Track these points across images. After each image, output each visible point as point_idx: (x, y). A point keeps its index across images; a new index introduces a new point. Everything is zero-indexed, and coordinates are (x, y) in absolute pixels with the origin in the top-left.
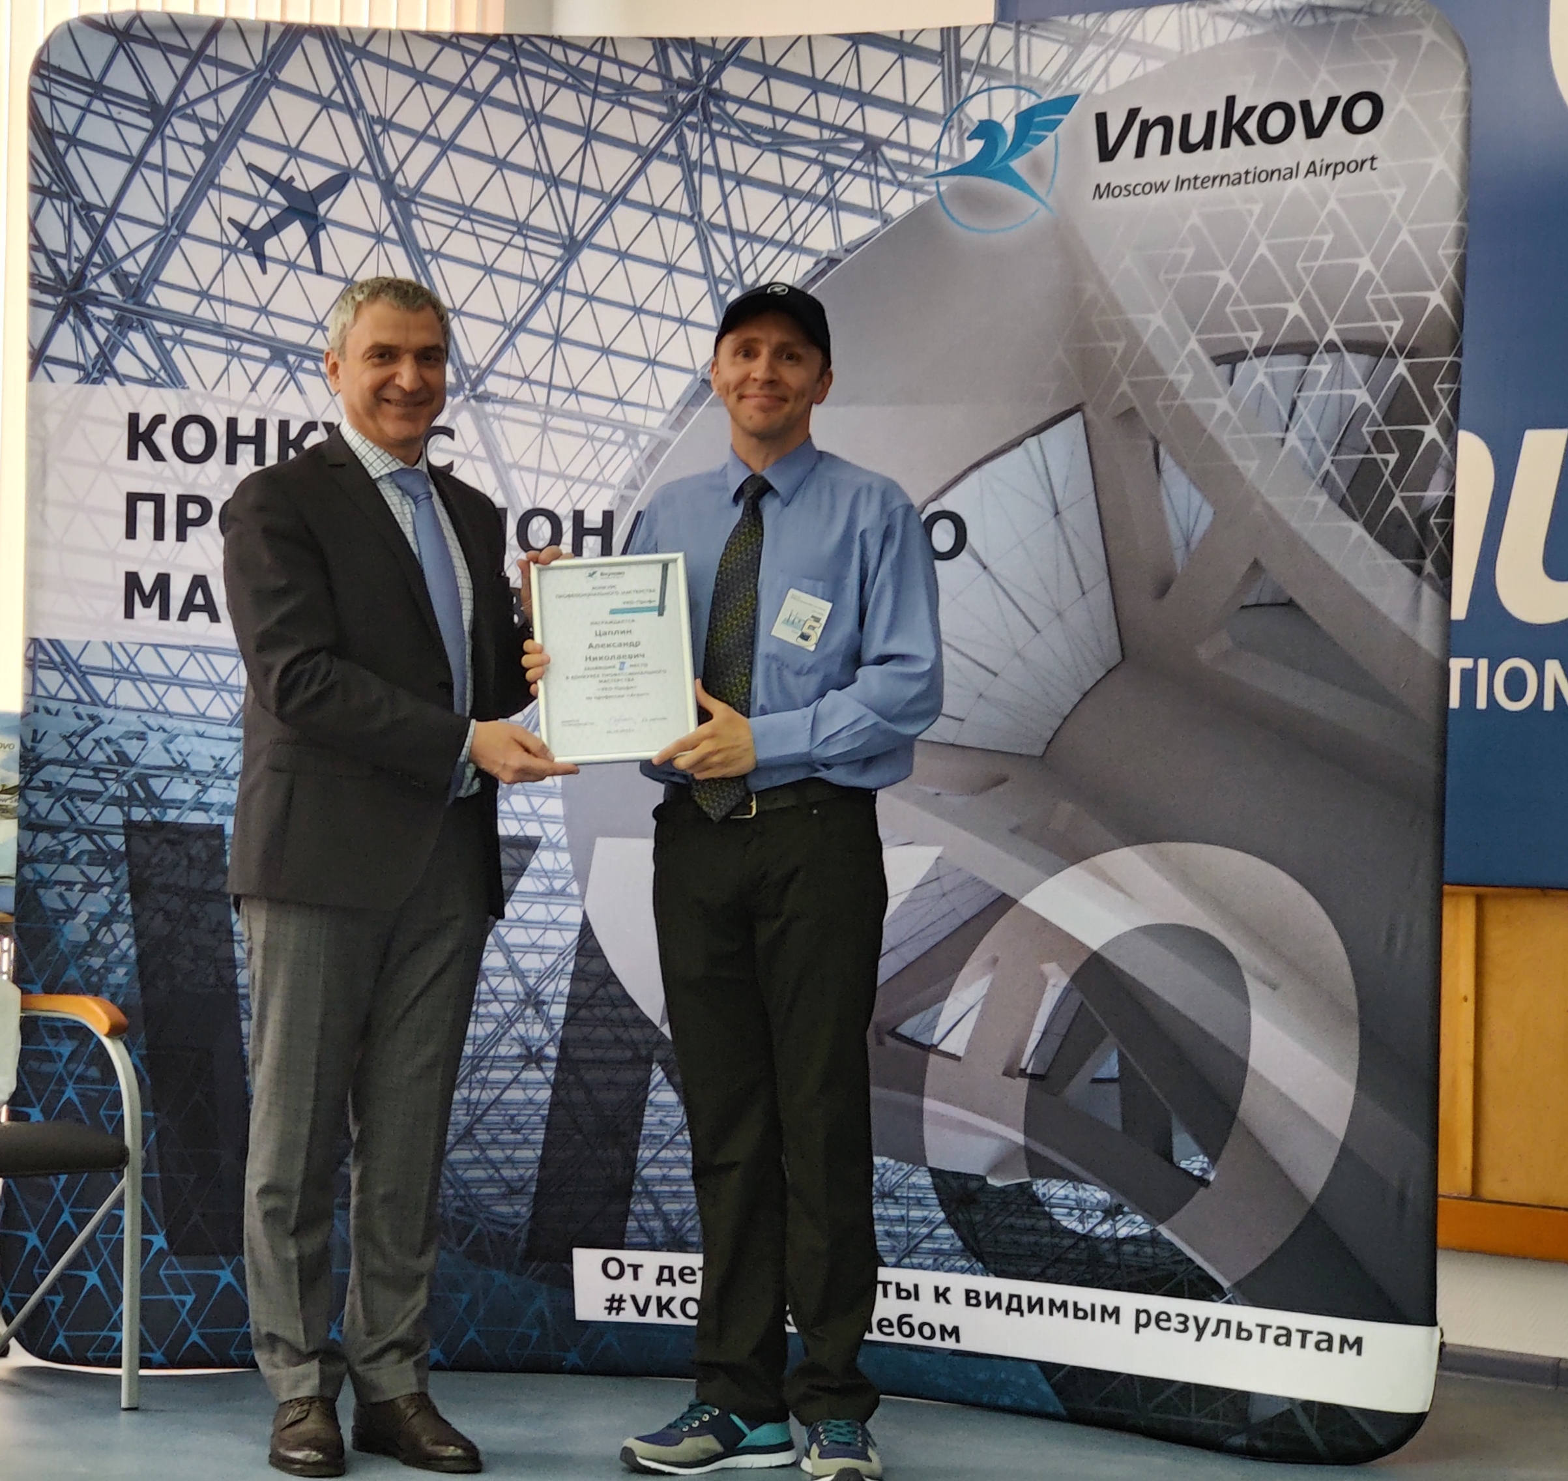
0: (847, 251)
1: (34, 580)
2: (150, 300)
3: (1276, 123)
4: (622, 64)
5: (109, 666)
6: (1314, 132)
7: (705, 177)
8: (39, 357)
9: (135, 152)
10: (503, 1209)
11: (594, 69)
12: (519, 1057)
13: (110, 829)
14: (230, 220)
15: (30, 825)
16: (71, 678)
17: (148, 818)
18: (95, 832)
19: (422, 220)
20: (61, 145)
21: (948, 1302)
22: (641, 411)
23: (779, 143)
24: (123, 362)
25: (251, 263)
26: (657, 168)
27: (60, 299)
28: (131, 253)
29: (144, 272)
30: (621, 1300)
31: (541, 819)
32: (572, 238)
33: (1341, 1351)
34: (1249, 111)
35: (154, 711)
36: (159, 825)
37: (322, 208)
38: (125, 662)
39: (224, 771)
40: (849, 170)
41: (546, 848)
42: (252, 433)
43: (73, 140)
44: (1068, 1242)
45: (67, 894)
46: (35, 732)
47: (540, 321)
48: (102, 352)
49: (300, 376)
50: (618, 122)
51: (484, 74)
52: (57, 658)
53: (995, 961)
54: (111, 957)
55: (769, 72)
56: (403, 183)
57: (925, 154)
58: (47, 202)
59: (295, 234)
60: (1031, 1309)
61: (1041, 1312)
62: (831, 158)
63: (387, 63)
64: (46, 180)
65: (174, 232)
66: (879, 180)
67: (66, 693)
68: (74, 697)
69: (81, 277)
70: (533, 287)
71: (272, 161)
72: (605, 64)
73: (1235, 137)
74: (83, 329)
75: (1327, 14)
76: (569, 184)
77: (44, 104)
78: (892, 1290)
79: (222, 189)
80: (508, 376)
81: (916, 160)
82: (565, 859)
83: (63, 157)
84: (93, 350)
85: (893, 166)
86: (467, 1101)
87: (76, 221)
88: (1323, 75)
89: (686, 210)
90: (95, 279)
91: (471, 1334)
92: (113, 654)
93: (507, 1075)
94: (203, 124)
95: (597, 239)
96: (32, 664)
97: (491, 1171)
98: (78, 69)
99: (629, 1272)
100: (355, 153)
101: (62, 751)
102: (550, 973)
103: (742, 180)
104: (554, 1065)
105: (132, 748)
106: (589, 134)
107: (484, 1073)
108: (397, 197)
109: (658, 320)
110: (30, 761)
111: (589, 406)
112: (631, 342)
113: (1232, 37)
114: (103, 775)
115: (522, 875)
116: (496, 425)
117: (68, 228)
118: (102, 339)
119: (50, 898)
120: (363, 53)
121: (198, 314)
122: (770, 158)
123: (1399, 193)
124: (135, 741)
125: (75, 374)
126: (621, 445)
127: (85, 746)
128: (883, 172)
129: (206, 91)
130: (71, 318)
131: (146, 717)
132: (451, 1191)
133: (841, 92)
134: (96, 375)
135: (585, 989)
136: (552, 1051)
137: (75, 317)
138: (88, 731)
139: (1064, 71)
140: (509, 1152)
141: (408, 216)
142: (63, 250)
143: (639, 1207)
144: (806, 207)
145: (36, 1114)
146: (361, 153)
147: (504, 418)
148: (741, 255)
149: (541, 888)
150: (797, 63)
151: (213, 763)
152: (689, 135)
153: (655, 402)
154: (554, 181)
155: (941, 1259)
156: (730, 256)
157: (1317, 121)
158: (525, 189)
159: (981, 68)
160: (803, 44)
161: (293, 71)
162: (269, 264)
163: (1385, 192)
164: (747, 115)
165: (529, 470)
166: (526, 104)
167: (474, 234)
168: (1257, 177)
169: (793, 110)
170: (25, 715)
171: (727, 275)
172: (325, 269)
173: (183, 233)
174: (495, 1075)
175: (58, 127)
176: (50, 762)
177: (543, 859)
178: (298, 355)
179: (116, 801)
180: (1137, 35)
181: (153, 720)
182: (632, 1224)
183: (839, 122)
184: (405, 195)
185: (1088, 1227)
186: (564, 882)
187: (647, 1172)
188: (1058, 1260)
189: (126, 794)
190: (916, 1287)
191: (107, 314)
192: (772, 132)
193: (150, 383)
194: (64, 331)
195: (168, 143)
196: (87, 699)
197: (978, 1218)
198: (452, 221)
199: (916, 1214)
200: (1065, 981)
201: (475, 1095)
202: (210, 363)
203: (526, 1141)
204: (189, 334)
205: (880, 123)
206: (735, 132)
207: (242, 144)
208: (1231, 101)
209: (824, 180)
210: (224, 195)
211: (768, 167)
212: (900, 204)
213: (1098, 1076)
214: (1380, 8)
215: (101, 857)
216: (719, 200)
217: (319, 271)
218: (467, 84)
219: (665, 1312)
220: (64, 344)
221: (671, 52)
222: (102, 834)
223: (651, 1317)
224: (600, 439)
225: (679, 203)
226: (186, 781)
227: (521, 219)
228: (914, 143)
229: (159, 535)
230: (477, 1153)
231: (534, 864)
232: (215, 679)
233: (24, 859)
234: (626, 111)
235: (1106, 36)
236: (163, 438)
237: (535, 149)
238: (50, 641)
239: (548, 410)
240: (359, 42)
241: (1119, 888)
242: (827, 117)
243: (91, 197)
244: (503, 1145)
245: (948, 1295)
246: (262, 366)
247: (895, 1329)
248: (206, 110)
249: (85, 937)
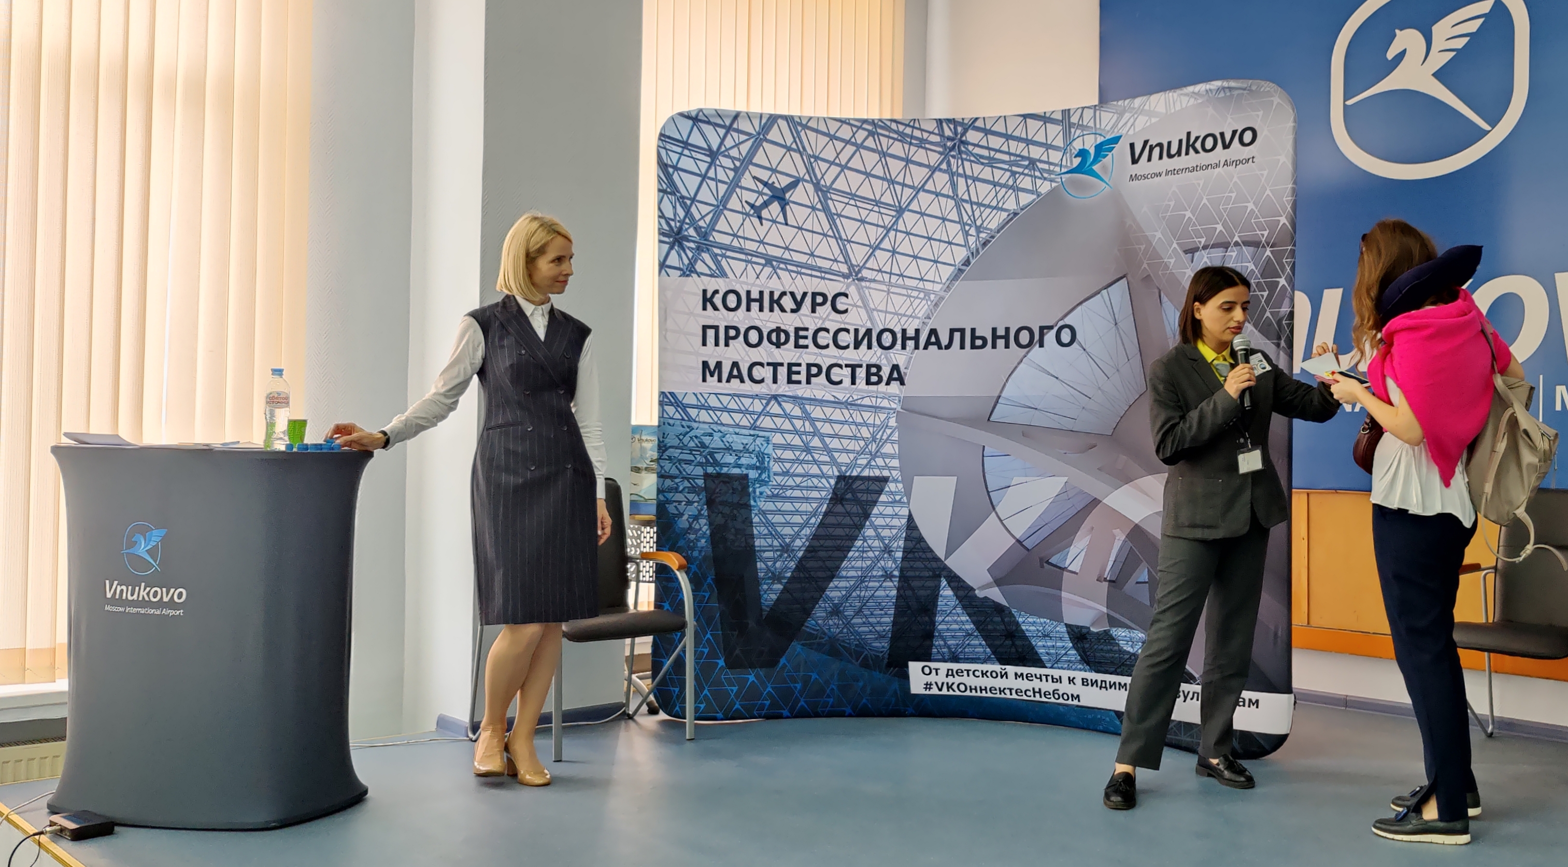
0: (1022, 209)
1: (662, 366)
2: (711, 239)
3: (1209, 143)
4: (922, 130)
5: (696, 403)
6: (1226, 146)
7: (959, 179)
8: (663, 265)
9: (703, 172)
10: (878, 644)
11: (910, 133)
12: (882, 576)
13: (697, 477)
14: (746, 202)
15: (662, 476)
16: (679, 409)
17: (715, 472)
18: (691, 478)
19: (832, 200)
20: (671, 170)
21: (1074, 684)
22: (931, 284)
23: (991, 162)
24: (700, 267)
25: (756, 221)
26: (937, 174)
27: (671, 239)
28: (703, 218)
29: (708, 226)
30: (931, 684)
31: (890, 469)
32: (900, 207)
33: (1249, 706)
34: (1197, 138)
35: (716, 423)
36: (719, 475)
37: (787, 196)
38: (703, 401)
39: (748, 450)
40: (1022, 173)
41: (892, 482)
42: (758, 297)
43: (676, 168)
44: (1128, 656)
45: (678, 506)
46: (664, 434)
47: (886, 244)
48: (690, 263)
49: (778, 271)
50: (920, 155)
51: (861, 136)
52: (673, 401)
53: (1092, 528)
54: (698, 535)
55: (987, 132)
56: (824, 184)
57: (1056, 165)
58: (665, 196)
59: (775, 207)
60: (1111, 687)
61: (1115, 688)
62: (1014, 169)
63: (817, 131)
64: (665, 186)
65: (721, 207)
66: (1036, 177)
67: (677, 416)
68: (680, 418)
69: (680, 229)
70: (883, 229)
71: (764, 175)
72: (915, 130)
73: (1191, 151)
74: (682, 252)
75: (1230, 91)
76: (898, 183)
77: (663, 152)
78: (1050, 678)
79: (742, 188)
80: (872, 270)
81: (1052, 168)
82: (900, 486)
83: (672, 176)
84: (686, 261)
85: (1042, 171)
86: (859, 596)
87: (678, 204)
88: (1229, 120)
89: (951, 194)
90: (686, 230)
91: (864, 701)
92: (697, 398)
93: (877, 584)
94: (733, 159)
95: (911, 208)
96: (661, 404)
97: (871, 628)
98: (678, 137)
99: (934, 672)
100: (802, 171)
101: (676, 442)
102: (894, 538)
103: (975, 179)
104: (897, 579)
105: (707, 440)
106: (908, 161)
107: (866, 583)
108: (822, 191)
109: (938, 243)
110: (662, 447)
111: (909, 282)
112: (926, 253)
113: (1189, 105)
114: (694, 452)
115: (881, 494)
116: (867, 291)
117: (674, 208)
118: (690, 257)
119: (671, 509)
120: (805, 127)
121: (733, 244)
122: (988, 169)
123: (1265, 173)
124: (708, 437)
125: (679, 273)
126: (922, 299)
127: (686, 440)
128: (1037, 174)
129: (734, 144)
130: (676, 247)
131: (712, 426)
132: (853, 637)
133: (1019, 139)
134: (688, 273)
135: (910, 545)
136: (896, 573)
137: (678, 247)
138: (688, 433)
139: (1115, 125)
140: (878, 619)
141: (826, 198)
142: (672, 217)
143: (937, 643)
144: (1004, 190)
145: (666, 606)
146: (805, 171)
147: (870, 288)
148: (975, 213)
149: (890, 500)
150: (999, 128)
151: (742, 446)
152: (952, 160)
153: (938, 279)
154: (892, 182)
155: (1071, 665)
156: (970, 213)
157: (1227, 142)
158: (878, 185)
159: (1080, 126)
160: (1002, 119)
161: (774, 135)
162: (764, 222)
163: (1259, 173)
164: (977, 151)
165: (881, 311)
166: (880, 148)
167: (856, 206)
168: (1201, 168)
169: (998, 148)
170: (659, 426)
171: (969, 222)
172: (789, 223)
173: (725, 208)
174: (871, 584)
175: (670, 163)
176: (671, 447)
177: (891, 486)
178: (777, 261)
179: (700, 464)
180: (1147, 107)
181: (716, 428)
182: (934, 650)
183: (1018, 153)
184: (825, 189)
185: (1136, 650)
186: (900, 497)
187: (940, 627)
188: (1123, 664)
189: (704, 461)
190: (1060, 677)
191: (692, 245)
192: (989, 158)
193: (712, 276)
194: (673, 253)
195: (718, 168)
196: (686, 418)
197: (1087, 646)
198: (846, 200)
199: (1059, 644)
200: (1124, 537)
201: (863, 594)
202: (738, 266)
203: (886, 614)
204: (729, 253)
205: (1036, 152)
206: (972, 158)
207: (751, 167)
208: (1189, 134)
209: (1011, 178)
210: (743, 191)
211: (987, 173)
212: (1045, 187)
213: (1139, 580)
214: (1254, 88)
215: (693, 489)
216: (966, 188)
217: (787, 224)
218: (853, 140)
219: (950, 690)
220: (673, 260)
221: (944, 125)
222: (693, 479)
223: (945, 692)
224: (913, 297)
225: (947, 190)
226: (731, 455)
227: (878, 199)
228: (1051, 160)
229: (717, 344)
230: (864, 620)
231: (887, 489)
232: (743, 408)
233: (660, 491)
234: (924, 151)
235: (1134, 108)
236: (718, 300)
237: (884, 168)
238: (670, 393)
239: (890, 284)
240: (804, 122)
241: (1146, 494)
242: (1012, 151)
243: (685, 193)
244: (876, 616)
245: (1074, 680)
246: (761, 267)
247: (1052, 696)
248: (734, 153)
249: (687, 525)
